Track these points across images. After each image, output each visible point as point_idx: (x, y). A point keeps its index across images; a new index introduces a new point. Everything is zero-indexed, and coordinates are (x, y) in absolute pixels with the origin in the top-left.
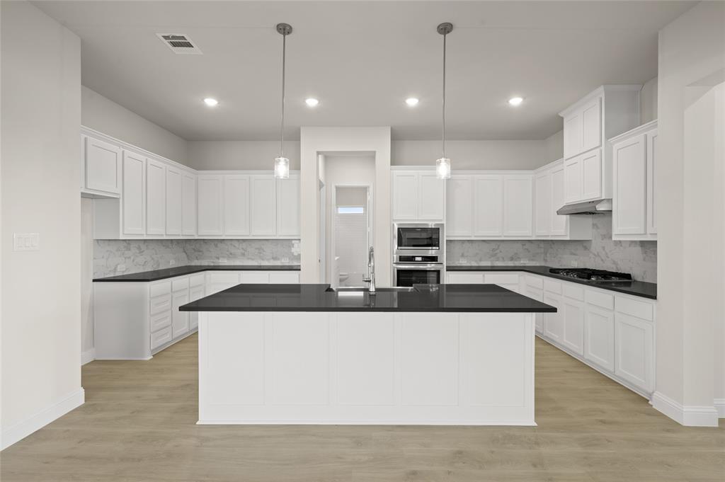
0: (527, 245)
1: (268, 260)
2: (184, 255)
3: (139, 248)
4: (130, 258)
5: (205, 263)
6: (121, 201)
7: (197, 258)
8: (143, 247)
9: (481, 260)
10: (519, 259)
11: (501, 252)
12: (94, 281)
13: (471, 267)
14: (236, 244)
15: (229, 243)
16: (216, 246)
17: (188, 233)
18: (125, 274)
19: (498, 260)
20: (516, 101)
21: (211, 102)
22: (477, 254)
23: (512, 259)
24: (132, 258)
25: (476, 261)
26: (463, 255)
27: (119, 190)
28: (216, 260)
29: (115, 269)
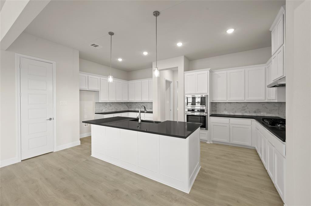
0: (266, 105)
1: (149, 109)
2: (127, 107)
3: (110, 105)
4: (107, 107)
5: (132, 110)
6: (100, 92)
7: (130, 108)
8: (111, 104)
9: (236, 112)
10: (260, 112)
11: (248, 108)
12: (95, 113)
13: (230, 115)
14: (140, 103)
15: (138, 103)
16: (135, 104)
17: (125, 100)
18: (105, 112)
19: (246, 112)
20: (230, 31)
21: (120, 60)
22: (233, 109)
23: (255, 112)
24: (108, 107)
25: (233, 113)
26: (225, 110)
27: (99, 89)
28: (135, 109)
29: (102, 110)
